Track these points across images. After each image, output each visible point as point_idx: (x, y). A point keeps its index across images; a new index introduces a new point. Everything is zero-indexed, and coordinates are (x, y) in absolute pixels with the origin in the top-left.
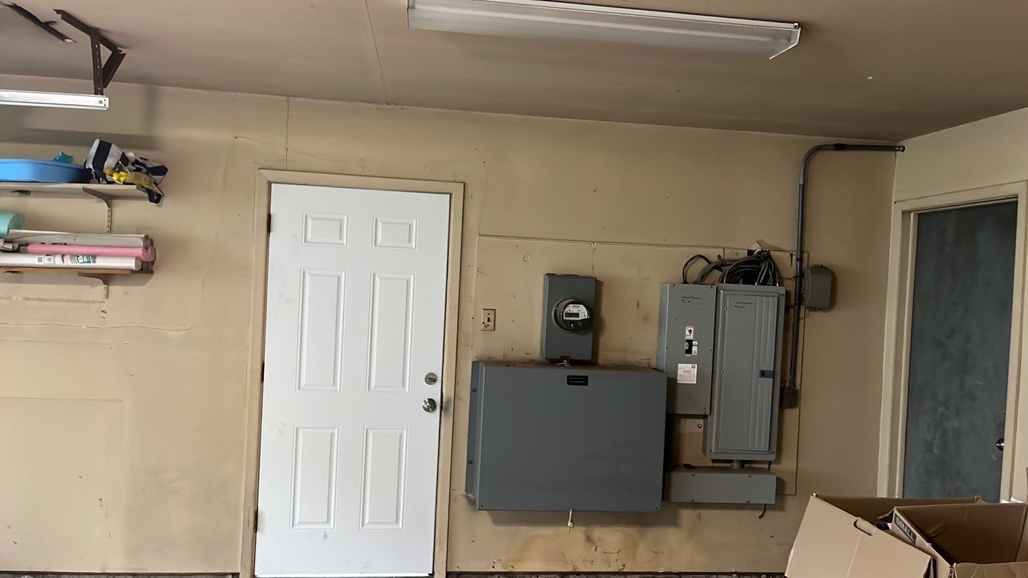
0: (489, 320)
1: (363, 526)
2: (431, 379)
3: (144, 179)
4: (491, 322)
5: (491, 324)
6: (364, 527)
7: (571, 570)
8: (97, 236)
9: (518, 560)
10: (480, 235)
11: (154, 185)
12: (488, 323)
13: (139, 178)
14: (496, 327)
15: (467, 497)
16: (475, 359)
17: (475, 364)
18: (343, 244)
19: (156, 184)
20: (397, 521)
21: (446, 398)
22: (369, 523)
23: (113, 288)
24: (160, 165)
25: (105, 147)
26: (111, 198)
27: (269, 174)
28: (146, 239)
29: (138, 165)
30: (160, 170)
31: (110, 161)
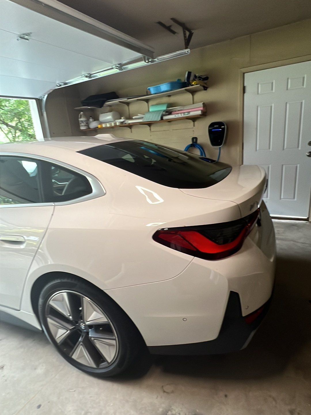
6: (281, 200)
8: (190, 106)
13: (200, 82)
18: (273, 92)
19: (206, 84)
20: (294, 198)
22: (283, 198)
23: (196, 123)
24: (206, 76)
25: (189, 73)
26: (193, 92)
27: (244, 70)
28: (204, 104)
29: (200, 78)
30: (206, 78)
31: (192, 78)
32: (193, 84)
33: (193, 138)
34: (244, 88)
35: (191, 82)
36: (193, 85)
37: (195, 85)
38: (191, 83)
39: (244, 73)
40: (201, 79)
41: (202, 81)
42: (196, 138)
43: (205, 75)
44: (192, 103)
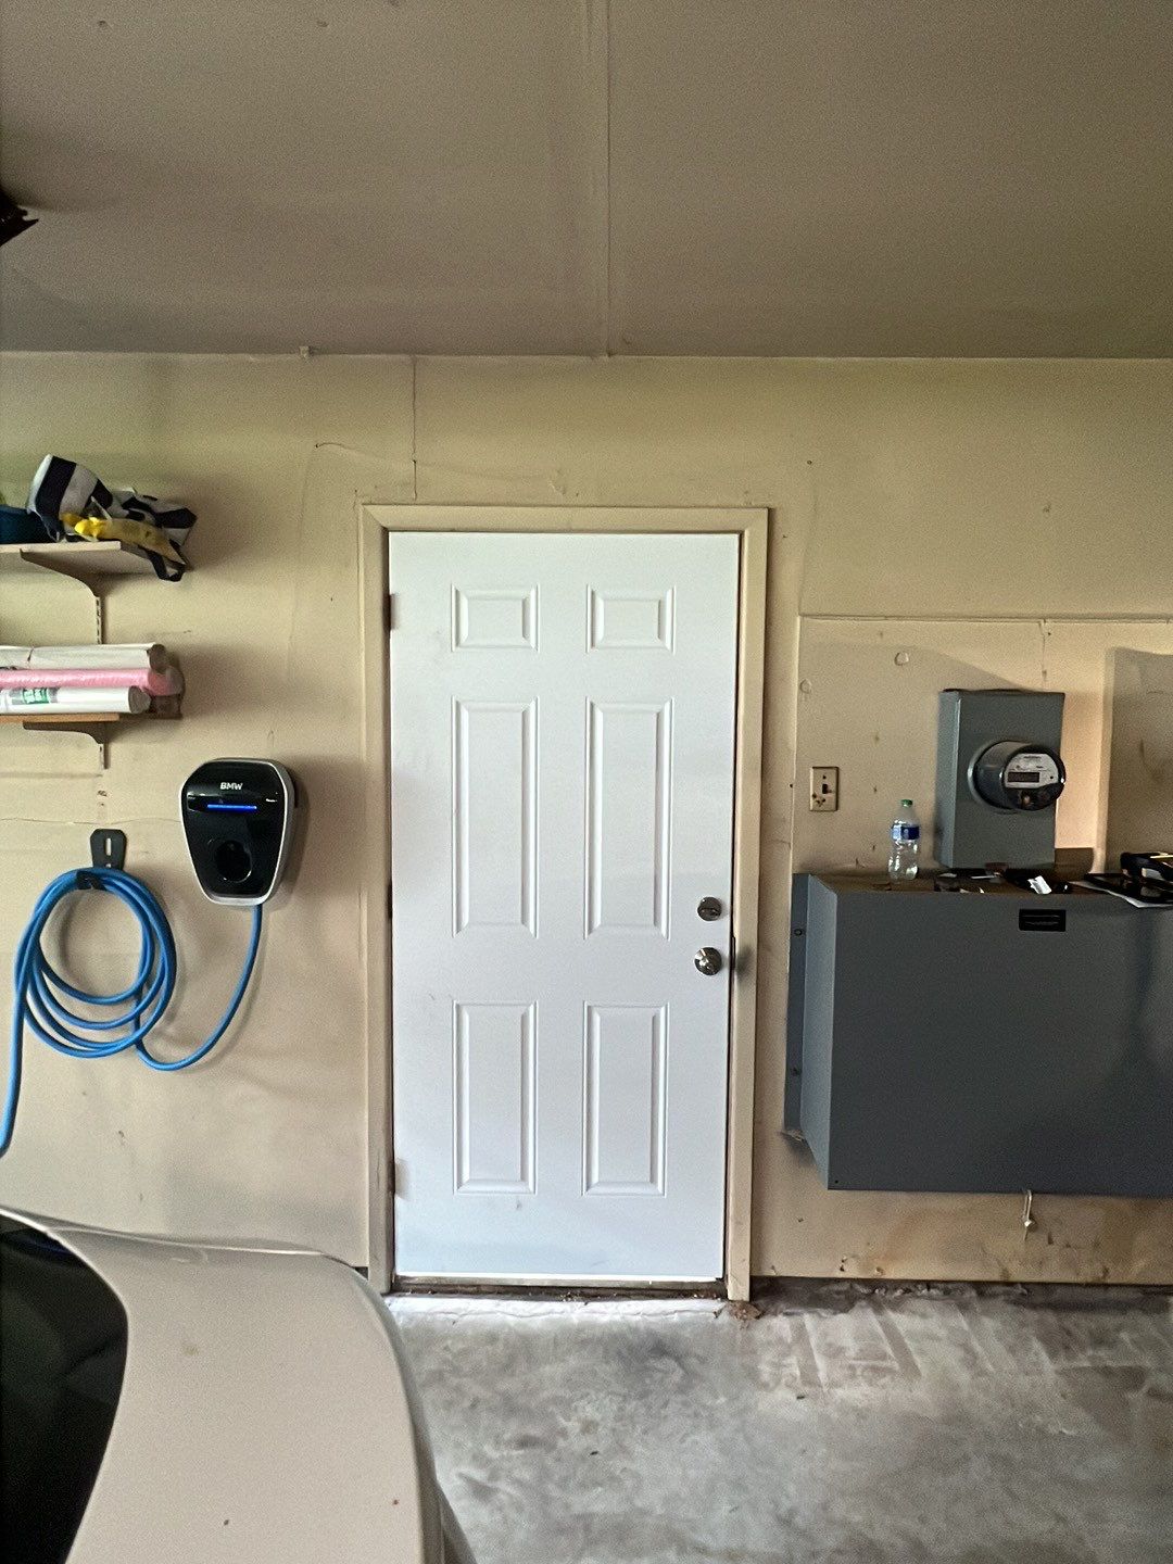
0: (825, 789)
1: (588, 1187)
2: (710, 909)
3: (145, 533)
4: (830, 793)
5: (830, 796)
6: (592, 1190)
7: (996, 1277)
8: (71, 651)
9: (891, 1257)
10: (803, 615)
11: (170, 547)
12: (824, 796)
13: (135, 530)
14: (841, 803)
15: (786, 1137)
16: (797, 871)
17: (800, 880)
18: (530, 647)
19: (175, 545)
20: (653, 1179)
21: (742, 948)
22: (599, 1182)
23: (116, 748)
24: (180, 507)
25: (61, 471)
26: (100, 579)
27: (384, 515)
28: (157, 653)
29: (136, 508)
30: (183, 518)
31: (72, 497)
32: (79, 528)
33: (99, 837)
34: (388, 602)
35: (65, 517)
36: (76, 538)
37: (90, 540)
38: (67, 527)
39: (385, 531)
40: (148, 517)
41: (152, 529)
42: (120, 838)
43: (175, 501)
44: (96, 637)
